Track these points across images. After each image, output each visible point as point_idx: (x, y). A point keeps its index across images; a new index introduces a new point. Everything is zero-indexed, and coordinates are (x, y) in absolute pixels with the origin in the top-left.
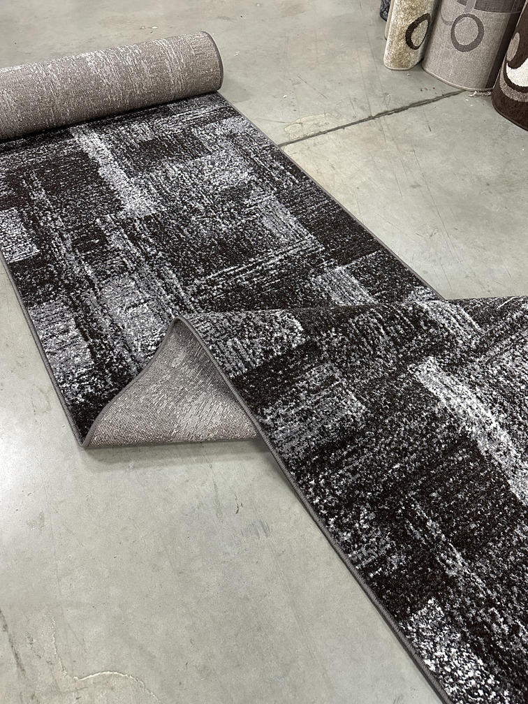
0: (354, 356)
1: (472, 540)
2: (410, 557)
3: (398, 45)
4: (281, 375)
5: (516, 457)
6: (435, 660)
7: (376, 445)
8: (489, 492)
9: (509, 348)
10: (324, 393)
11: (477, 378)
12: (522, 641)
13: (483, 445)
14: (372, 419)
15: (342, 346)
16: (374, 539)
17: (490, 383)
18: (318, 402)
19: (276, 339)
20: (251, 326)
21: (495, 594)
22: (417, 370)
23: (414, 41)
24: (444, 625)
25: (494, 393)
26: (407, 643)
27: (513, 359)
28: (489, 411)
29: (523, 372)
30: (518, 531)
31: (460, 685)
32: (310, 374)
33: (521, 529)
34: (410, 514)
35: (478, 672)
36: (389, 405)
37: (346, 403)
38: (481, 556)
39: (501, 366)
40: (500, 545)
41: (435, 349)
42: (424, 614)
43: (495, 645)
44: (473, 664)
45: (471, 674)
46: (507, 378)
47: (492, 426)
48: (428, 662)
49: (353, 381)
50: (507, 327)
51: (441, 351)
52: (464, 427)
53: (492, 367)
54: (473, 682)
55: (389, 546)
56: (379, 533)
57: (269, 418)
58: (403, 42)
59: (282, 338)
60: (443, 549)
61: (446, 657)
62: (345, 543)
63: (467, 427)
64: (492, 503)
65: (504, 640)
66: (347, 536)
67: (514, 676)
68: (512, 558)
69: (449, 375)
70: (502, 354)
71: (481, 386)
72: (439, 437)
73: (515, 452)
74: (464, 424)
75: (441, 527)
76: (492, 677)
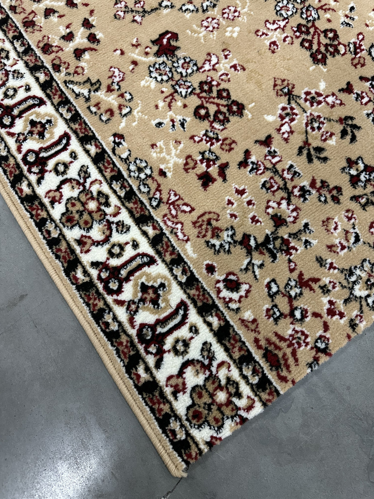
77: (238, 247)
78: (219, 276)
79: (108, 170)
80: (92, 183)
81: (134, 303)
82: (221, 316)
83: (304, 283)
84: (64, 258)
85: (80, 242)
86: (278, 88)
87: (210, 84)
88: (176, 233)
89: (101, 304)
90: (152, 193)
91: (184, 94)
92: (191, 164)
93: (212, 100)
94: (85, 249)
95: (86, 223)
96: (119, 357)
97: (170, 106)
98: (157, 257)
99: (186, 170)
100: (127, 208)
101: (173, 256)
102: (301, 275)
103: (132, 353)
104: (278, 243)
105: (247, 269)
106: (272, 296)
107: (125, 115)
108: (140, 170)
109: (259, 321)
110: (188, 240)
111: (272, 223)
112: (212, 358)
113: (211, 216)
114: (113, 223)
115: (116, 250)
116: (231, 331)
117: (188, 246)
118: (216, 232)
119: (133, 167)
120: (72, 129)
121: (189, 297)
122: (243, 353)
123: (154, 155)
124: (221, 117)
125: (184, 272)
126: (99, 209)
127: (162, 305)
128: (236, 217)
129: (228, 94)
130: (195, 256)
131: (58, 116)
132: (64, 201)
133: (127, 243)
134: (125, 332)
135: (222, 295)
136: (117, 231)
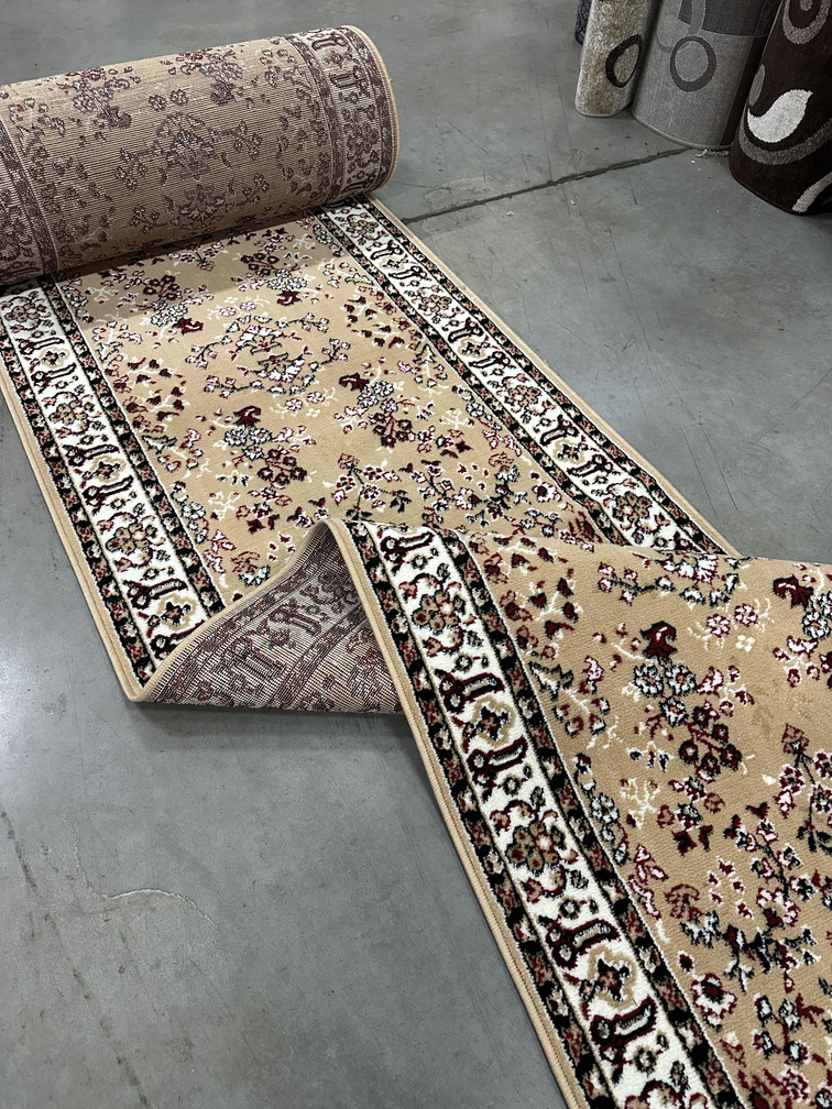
3: (595, 80)
23: (618, 75)
58: (602, 76)
77: (722, 941)
78: (696, 975)
79: (567, 801)
80: (546, 813)
81: (590, 985)
82: (697, 1032)
83: (803, 1011)
84: (507, 902)
85: (527, 886)
86: (788, 740)
87: (706, 713)
88: (644, 904)
89: (548, 976)
90: (617, 842)
91: (672, 720)
92: (667, 819)
93: (704, 737)
94: (533, 897)
95: (536, 863)
96: (568, 1053)
97: (652, 734)
98: (619, 930)
99: (661, 824)
100: (585, 856)
101: (640, 934)
102: (799, 999)
103: (584, 1052)
104: (772, 947)
105: (731, 974)
106: (763, 1019)
107: (597, 731)
108: (605, 810)
109: (745, 1049)
110: (658, 917)
111: (764, 920)
112: (684, 1086)
113: (689, 891)
114: (567, 871)
115: (570, 908)
116: (709, 1054)
117: (659, 924)
118: (695, 915)
119: (596, 805)
120: (530, 735)
121: (658, 995)
122: (723, 1088)
123: (624, 794)
124: (711, 764)
125: (653, 958)
126: (552, 850)
127: (624, 997)
128: (720, 901)
129: (726, 734)
130: (667, 940)
131: (516, 711)
132: (511, 829)
133: (583, 902)
134: (576, 1021)
135: (699, 1002)
136: (573, 883)
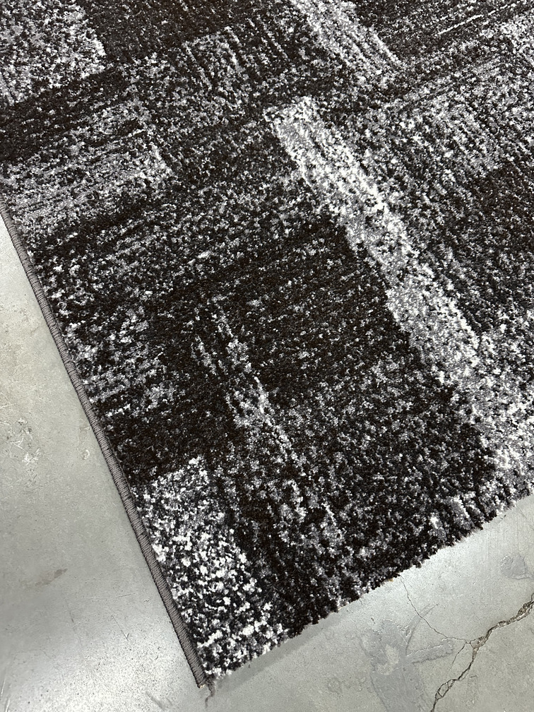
0: (179, 93)
1: (294, 376)
2: (183, 393)
4: (51, 117)
5: (410, 255)
6: (170, 547)
7: (177, 222)
8: (349, 305)
9: (447, 88)
10: (111, 147)
11: (375, 134)
12: (321, 535)
13: (356, 236)
14: (177, 188)
15: (162, 78)
16: (133, 361)
17: (393, 143)
18: (98, 159)
19: (58, 66)
20: (24, 48)
21: (304, 460)
22: (277, 116)
24: (204, 498)
25: (394, 161)
26: (134, 517)
27: (450, 106)
28: (375, 186)
29: (461, 128)
30: (376, 370)
31: (198, 588)
32: (99, 116)
33: (383, 368)
34: (206, 330)
35: (234, 572)
36: (211, 171)
37: (142, 162)
38: (301, 401)
39: (424, 117)
40: (338, 387)
41: (317, 87)
42: (176, 479)
43: (276, 537)
44: (229, 560)
45: (220, 574)
46: (428, 137)
47: (375, 209)
48: (158, 549)
49: (165, 130)
50: (448, 61)
51: (327, 89)
52: (327, 206)
53: (408, 117)
54: (220, 586)
55: (153, 372)
56: (145, 352)
57: (13, 177)
59: (67, 65)
60: (242, 384)
61: (190, 544)
62: (84, 362)
63: (331, 207)
64: (348, 323)
65: (292, 530)
66: (88, 353)
67: (289, 584)
68: (351, 409)
69: (329, 127)
70: (431, 98)
71: (375, 148)
72: (282, 216)
73: (409, 248)
74: (328, 201)
75: (250, 352)
76: (253, 582)
